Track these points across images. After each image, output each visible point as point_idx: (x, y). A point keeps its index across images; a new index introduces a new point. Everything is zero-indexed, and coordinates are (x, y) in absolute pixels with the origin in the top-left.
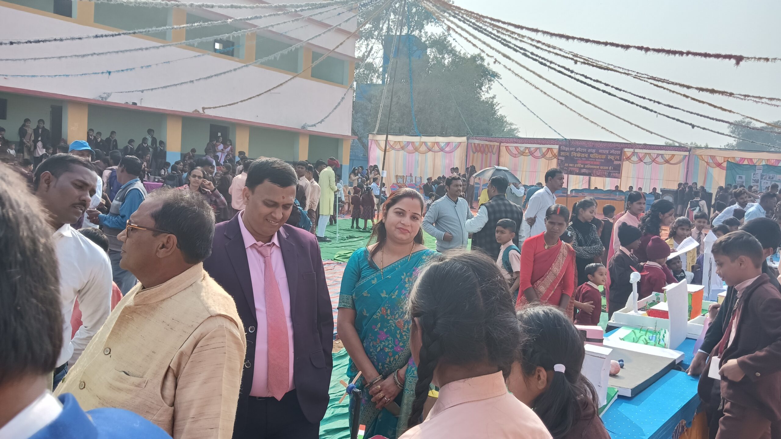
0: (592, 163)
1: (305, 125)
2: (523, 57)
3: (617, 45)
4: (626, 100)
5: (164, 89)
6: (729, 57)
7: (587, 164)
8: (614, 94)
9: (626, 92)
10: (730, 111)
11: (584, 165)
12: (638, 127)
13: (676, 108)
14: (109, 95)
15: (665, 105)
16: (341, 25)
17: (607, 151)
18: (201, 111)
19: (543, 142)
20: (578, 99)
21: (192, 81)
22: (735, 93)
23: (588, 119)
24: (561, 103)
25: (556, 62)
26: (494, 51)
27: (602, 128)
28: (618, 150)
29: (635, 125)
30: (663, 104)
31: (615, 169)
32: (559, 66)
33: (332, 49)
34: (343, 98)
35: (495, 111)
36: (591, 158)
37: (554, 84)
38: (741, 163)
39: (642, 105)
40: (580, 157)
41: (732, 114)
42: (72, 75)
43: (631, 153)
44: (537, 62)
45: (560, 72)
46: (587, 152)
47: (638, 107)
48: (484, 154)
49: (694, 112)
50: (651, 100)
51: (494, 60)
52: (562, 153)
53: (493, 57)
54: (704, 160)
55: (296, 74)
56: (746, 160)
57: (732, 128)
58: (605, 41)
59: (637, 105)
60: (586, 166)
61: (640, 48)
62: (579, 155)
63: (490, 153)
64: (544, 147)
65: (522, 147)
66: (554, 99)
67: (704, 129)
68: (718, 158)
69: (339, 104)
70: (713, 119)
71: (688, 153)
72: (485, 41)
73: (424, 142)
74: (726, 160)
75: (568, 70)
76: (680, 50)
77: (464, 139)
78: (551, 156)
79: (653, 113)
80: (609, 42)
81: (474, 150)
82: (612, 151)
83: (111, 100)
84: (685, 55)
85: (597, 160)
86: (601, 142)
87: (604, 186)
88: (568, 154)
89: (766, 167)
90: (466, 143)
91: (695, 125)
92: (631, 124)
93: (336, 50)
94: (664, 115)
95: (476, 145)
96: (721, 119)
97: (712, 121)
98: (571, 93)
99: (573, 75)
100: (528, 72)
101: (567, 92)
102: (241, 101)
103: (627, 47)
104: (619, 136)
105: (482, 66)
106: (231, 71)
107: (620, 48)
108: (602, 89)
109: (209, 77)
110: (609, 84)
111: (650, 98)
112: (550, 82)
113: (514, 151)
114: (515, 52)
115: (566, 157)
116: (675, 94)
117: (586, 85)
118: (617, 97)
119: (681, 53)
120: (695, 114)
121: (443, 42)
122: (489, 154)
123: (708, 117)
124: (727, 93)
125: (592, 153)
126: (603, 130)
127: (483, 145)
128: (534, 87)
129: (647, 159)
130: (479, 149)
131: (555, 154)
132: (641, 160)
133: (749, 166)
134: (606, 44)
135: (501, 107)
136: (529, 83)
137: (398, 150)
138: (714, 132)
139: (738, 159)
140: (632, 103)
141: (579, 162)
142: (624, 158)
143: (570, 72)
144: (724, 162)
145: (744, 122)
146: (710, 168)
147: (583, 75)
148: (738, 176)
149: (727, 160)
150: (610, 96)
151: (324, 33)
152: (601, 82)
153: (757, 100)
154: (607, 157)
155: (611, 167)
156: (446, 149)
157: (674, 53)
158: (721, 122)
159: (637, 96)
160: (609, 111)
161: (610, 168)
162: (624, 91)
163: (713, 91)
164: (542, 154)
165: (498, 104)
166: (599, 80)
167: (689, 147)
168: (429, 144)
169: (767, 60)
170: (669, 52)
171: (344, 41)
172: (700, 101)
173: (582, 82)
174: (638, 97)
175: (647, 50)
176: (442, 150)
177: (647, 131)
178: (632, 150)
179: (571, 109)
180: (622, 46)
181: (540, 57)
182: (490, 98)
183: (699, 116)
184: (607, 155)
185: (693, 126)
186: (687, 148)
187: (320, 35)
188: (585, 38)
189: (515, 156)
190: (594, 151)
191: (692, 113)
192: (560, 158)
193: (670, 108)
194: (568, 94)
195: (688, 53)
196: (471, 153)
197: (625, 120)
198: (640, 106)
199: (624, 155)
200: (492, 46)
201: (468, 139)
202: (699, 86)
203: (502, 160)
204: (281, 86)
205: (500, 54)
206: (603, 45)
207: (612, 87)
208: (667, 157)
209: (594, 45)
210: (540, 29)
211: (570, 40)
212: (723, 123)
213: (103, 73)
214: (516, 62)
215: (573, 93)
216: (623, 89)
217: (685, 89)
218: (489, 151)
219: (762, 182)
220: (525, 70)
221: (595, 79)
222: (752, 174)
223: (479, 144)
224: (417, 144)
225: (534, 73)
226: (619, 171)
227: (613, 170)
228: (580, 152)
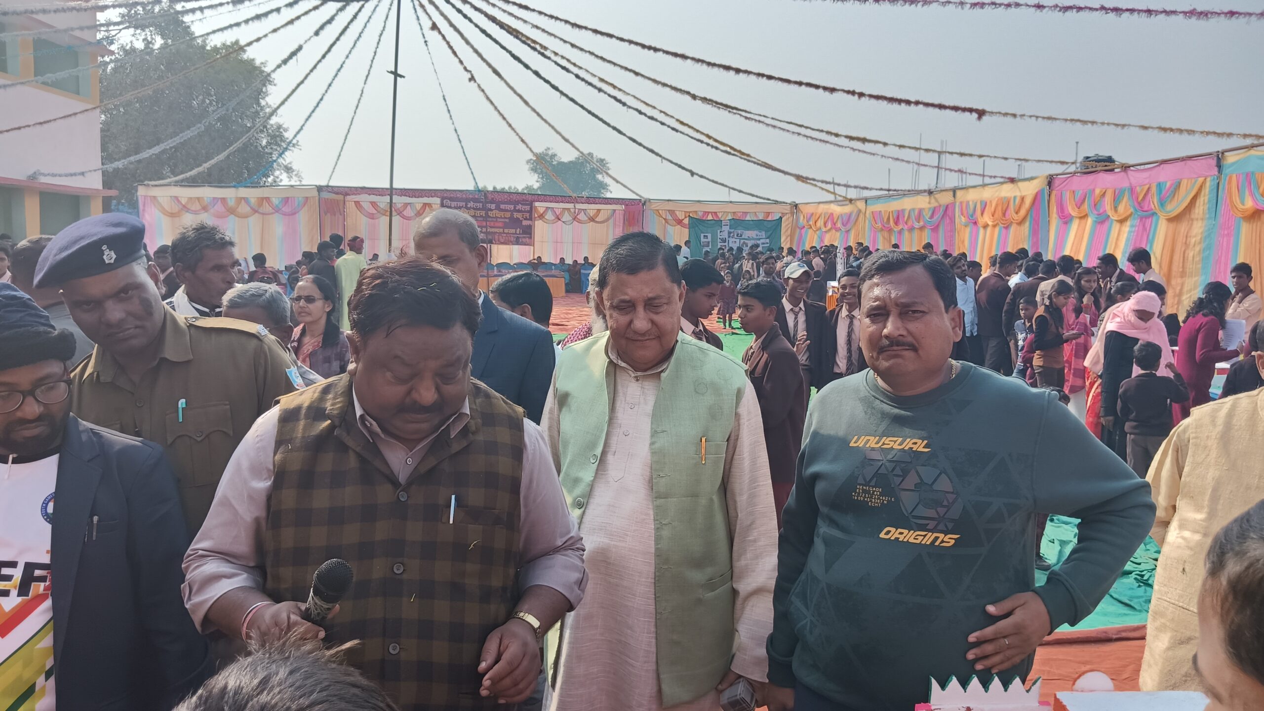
0: (492, 224)
1: (35, 173)
6: (971, 110)
17: (512, 207)
28: (527, 204)
31: (524, 232)
36: (490, 217)
38: (704, 218)
46: (483, 209)
48: (332, 215)
54: (662, 217)
56: (710, 215)
63: (338, 212)
64: (418, 202)
65: (381, 201)
68: (677, 213)
73: (244, 198)
74: (687, 215)
76: (907, 98)
81: (324, 209)
82: (519, 207)
84: (912, 105)
85: (498, 220)
87: (511, 257)
89: (733, 221)
90: (317, 199)
103: (832, 90)
107: (821, 91)
113: (371, 210)
119: (908, 102)
122: (336, 215)
125: (492, 210)
130: (328, 207)
132: (558, 218)
133: (714, 222)
134: (800, 84)
139: (700, 214)
142: (536, 216)
144: (686, 217)
145: (547, 155)
148: (702, 235)
154: (512, 215)
155: (518, 230)
156: (283, 209)
157: (899, 101)
161: (518, 232)
164: (416, 213)
168: (253, 201)
170: (891, 100)
175: (861, 95)
176: (277, 210)
184: (512, 212)
189: (371, 216)
190: (493, 206)
195: (917, 103)
196: (322, 214)
199: (535, 211)
203: (349, 222)
208: (592, 213)
218: (337, 209)
222: (719, 231)
223: (326, 199)
224: (231, 203)
226: (531, 234)
227: (522, 234)
228: (474, 209)
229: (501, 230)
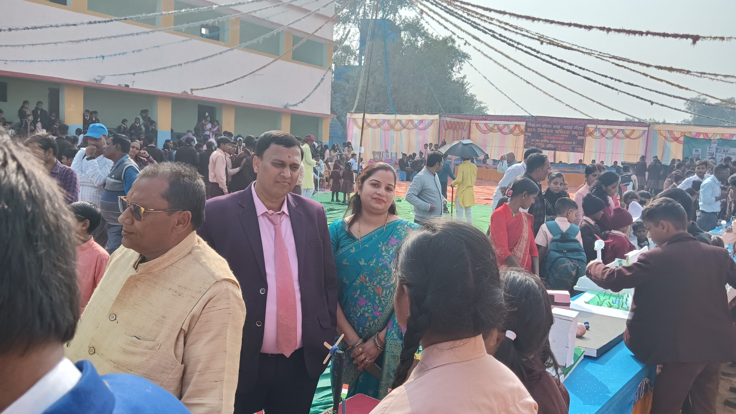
0: (557, 138)
1: (287, 104)
2: (492, 38)
3: (580, 26)
4: (589, 79)
5: (155, 72)
6: (687, 36)
7: (552, 140)
8: (578, 73)
9: (589, 71)
10: (687, 89)
11: (550, 140)
12: (600, 104)
13: (636, 86)
14: (103, 78)
15: (625, 83)
16: (320, 10)
17: (572, 127)
18: (190, 93)
19: (511, 119)
20: (543, 78)
21: (181, 64)
22: (692, 71)
23: (553, 97)
24: (528, 82)
25: (523, 43)
26: (465, 33)
27: (567, 105)
28: (582, 126)
29: (598, 103)
30: (623, 82)
31: (578, 144)
32: (526, 47)
33: (311, 33)
34: (322, 79)
35: (466, 90)
36: (556, 134)
37: (521, 64)
38: (697, 137)
39: (604, 83)
40: (546, 133)
41: (688, 91)
42: (68, 60)
43: (593, 129)
44: (505, 43)
45: (527, 52)
46: (552, 128)
47: (601, 85)
48: (455, 131)
49: (653, 89)
50: (612, 78)
51: (465, 42)
52: (529, 130)
53: (463, 39)
54: (662, 135)
55: (278, 57)
56: (702, 135)
57: (689, 105)
58: (569, 22)
59: (600, 83)
60: (551, 142)
61: (602, 29)
62: (544, 131)
63: (461, 129)
64: (512, 124)
65: (491, 123)
66: (521, 78)
67: (662, 105)
68: (675, 133)
69: (319, 84)
70: (671, 96)
71: (647, 128)
72: (455, 23)
73: (399, 120)
75: (534, 50)
76: (640, 30)
77: (436, 117)
78: (518, 132)
79: (614, 90)
80: (573, 23)
81: (446, 127)
82: (576, 128)
83: (103, 82)
84: (644, 35)
85: (561, 135)
86: (565, 118)
87: (568, 161)
88: (534, 130)
89: (721, 141)
90: (439, 120)
91: (654, 101)
92: (593, 101)
93: (315, 34)
94: (624, 92)
95: (448, 122)
96: (678, 96)
97: (669, 97)
98: (537, 73)
99: (539, 55)
100: (497, 53)
101: (533, 71)
102: (227, 83)
103: (590, 28)
104: (582, 113)
105: (453, 47)
106: (217, 54)
107: (583, 29)
108: (566, 68)
109: (196, 61)
110: (573, 63)
111: (612, 77)
112: (517, 62)
113: (484, 128)
114: (484, 34)
115: (533, 133)
116: (635, 73)
117: (551, 65)
118: (581, 76)
119: (641, 33)
120: (654, 91)
121: (416, 25)
122: (460, 131)
123: (666, 94)
124: (685, 71)
126: (567, 106)
127: (454, 122)
128: (502, 67)
129: (609, 135)
130: (451, 126)
131: (522, 131)
132: (603, 135)
133: (704, 140)
134: (570, 25)
135: (471, 87)
136: (497, 63)
137: (374, 128)
138: (672, 108)
139: (694, 134)
140: (595, 81)
141: (545, 137)
142: (587, 133)
143: (536, 53)
144: (681, 136)
145: (700, 99)
146: (668, 142)
147: (548, 55)
148: (694, 150)
149: (683, 134)
150: (574, 75)
151: (304, 18)
152: (565, 62)
153: (713, 77)
154: (571, 133)
155: (574, 142)
156: (419, 127)
157: (634, 33)
158: (678, 99)
159: (600, 74)
160: (572, 89)
161: (574, 144)
162: (587, 70)
163: (671, 69)
164: (510, 130)
165: (469, 84)
166: (564, 60)
167: (648, 123)
168: (404, 121)
169: (722, 38)
170: (629, 32)
171: (323, 25)
172: (658, 80)
173: (547, 62)
174: (600, 76)
175: (609, 30)
176: (416, 127)
177: (608, 108)
178: (594, 126)
179: (537, 88)
180: (586, 27)
181: (508, 39)
182: (461, 78)
183: (658, 93)
184: (571, 130)
185: (652, 103)
186: (646, 124)
187: (300, 20)
188: (551, 19)
189: (484, 132)
190: (559, 127)
191: (651, 90)
192: (527, 134)
193: (631, 86)
194: (534, 73)
195: (648, 33)
196: (444, 130)
197: (587, 98)
198: (603, 84)
199: (587, 130)
200: (463, 28)
201: (440, 117)
202: (658, 65)
203: (472, 136)
204: (264, 68)
205: (470, 36)
206: (567, 26)
207: (576, 66)
208: (628, 132)
209: (560, 27)
210: (508, 11)
211: (536, 22)
212: (680, 99)
213: (97, 57)
214: (485, 44)
215: (539, 72)
216: (586, 69)
217: (645, 67)
218: (460, 128)
219: (717, 155)
220: (494, 51)
221: (560, 59)
222: (708, 148)
223: (450, 122)
224: (392, 122)
225: (502, 53)
226: (583, 145)
227: (577, 145)
228: (546, 128)
229: (563, 142)
